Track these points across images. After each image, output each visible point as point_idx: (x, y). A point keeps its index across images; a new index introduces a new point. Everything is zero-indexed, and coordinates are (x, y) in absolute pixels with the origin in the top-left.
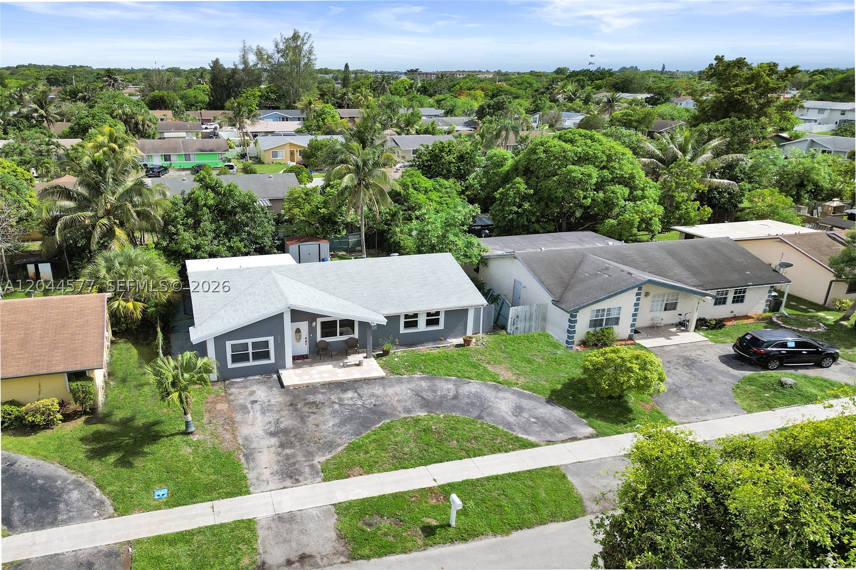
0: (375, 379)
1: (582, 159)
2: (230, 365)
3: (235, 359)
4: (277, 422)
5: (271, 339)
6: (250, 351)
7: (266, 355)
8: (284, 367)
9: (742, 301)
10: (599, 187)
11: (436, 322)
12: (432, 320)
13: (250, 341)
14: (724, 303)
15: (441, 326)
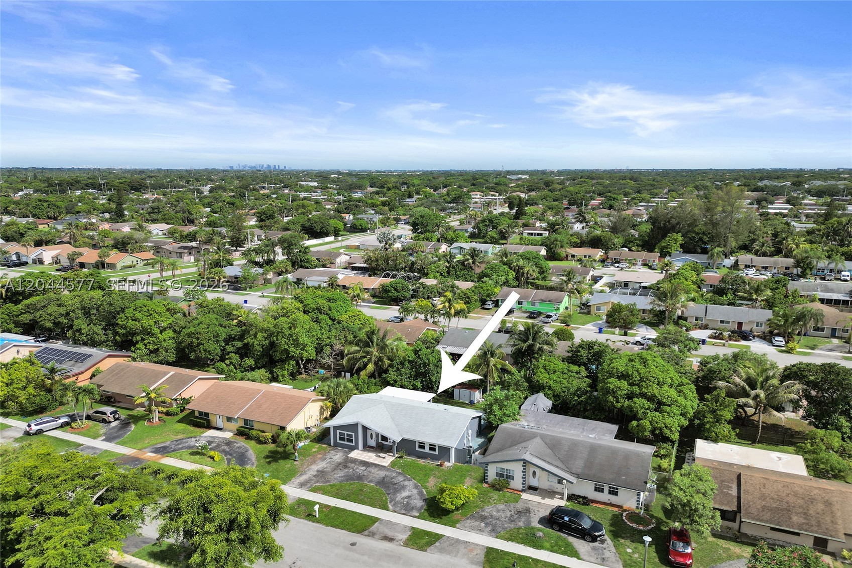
0: (382, 466)
1: (623, 376)
2: (338, 441)
3: (341, 439)
4: (327, 467)
5: (353, 434)
6: (346, 437)
7: (351, 441)
8: (358, 449)
9: (617, 495)
10: (630, 397)
11: (434, 450)
12: (432, 448)
13: (346, 433)
14: (603, 492)
15: (437, 453)
